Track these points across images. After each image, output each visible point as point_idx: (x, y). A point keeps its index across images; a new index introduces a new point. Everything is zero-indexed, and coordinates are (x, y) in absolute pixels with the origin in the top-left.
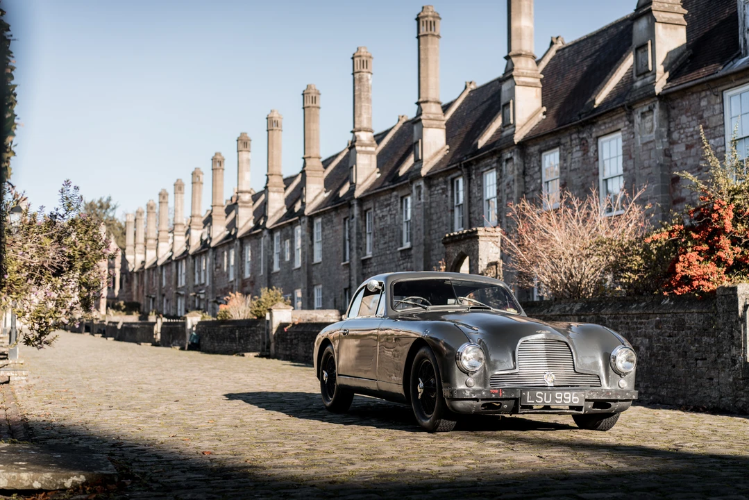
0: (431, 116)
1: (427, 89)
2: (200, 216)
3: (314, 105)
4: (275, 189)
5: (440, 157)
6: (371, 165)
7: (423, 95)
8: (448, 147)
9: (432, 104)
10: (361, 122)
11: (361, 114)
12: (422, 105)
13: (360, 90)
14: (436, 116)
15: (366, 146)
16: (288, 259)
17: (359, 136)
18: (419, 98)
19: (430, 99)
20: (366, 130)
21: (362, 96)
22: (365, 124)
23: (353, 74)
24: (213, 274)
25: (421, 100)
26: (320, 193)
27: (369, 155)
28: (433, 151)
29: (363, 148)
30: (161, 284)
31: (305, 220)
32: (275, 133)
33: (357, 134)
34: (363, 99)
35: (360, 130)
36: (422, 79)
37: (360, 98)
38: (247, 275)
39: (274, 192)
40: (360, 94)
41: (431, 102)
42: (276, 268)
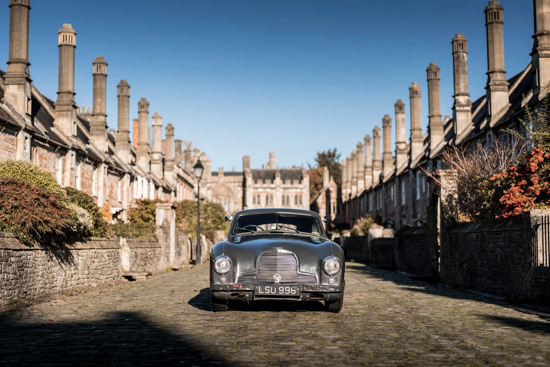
0: (497, 83)
1: (494, 62)
2: (378, 161)
3: (435, 78)
4: (416, 140)
5: (504, 112)
6: (467, 120)
7: (491, 67)
8: (510, 105)
9: (498, 74)
10: (459, 89)
11: (459, 83)
12: (491, 75)
13: (458, 66)
14: (501, 82)
15: (464, 106)
16: (424, 191)
17: (458, 99)
18: (488, 69)
19: (496, 70)
20: (463, 95)
21: (460, 70)
22: (462, 90)
23: (453, 54)
24: (385, 202)
25: (490, 71)
26: (441, 142)
27: (466, 113)
28: (500, 108)
29: (462, 108)
30: (360, 210)
31: (431, 162)
32: (416, 100)
33: (456, 98)
34: (460, 72)
35: (458, 95)
36: (490, 55)
37: (458, 71)
38: (404, 203)
39: (415, 142)
40: (458, 69)
41: (497, 72)
42: (418, 197)
